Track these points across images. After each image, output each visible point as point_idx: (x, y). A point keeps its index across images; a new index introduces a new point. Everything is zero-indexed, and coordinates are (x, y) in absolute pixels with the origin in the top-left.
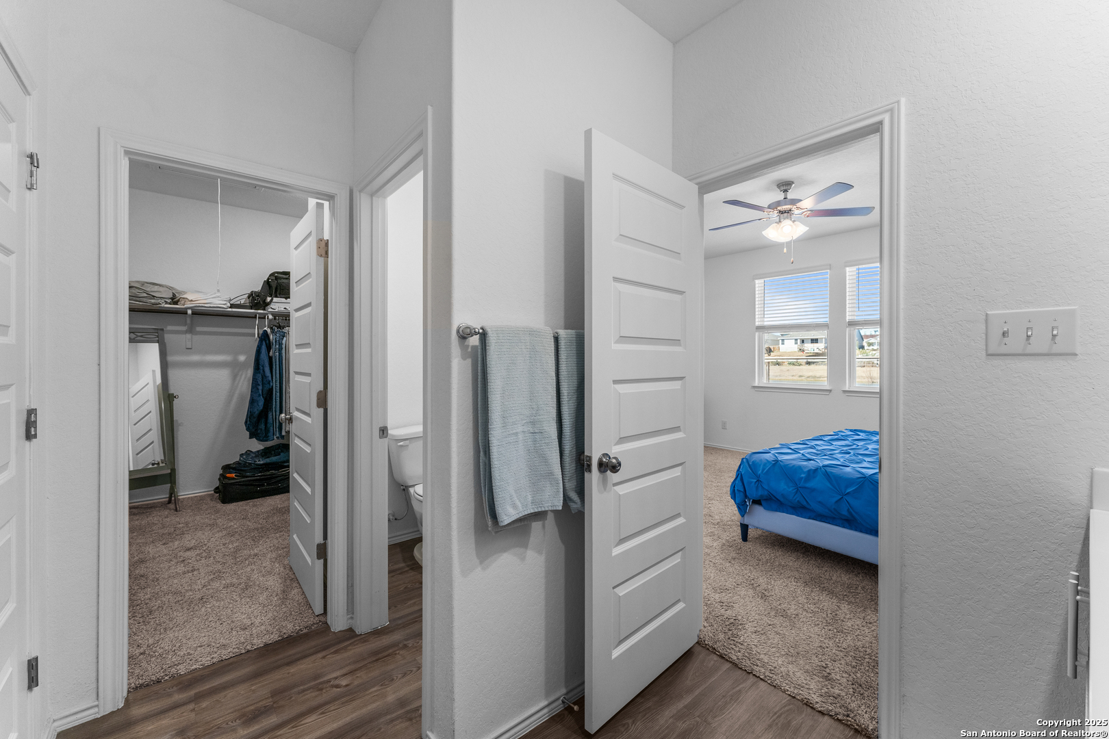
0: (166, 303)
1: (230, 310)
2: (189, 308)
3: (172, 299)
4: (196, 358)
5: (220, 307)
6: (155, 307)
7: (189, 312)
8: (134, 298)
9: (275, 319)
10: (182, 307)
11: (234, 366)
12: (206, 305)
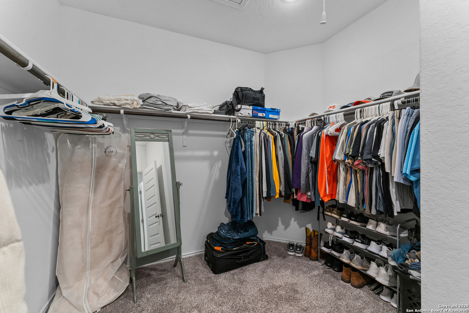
0: (175, 110)
1: (213, 115)
2: (188, 114)
3: (177, 107)
4: (188, 153)
5: (207, 113)
6: (167, 113)
7: (189, 116)
8: (154, 105)
9: (242, 122)
10: (184, 113)
11: (212, 159)
12: (199, 111)
